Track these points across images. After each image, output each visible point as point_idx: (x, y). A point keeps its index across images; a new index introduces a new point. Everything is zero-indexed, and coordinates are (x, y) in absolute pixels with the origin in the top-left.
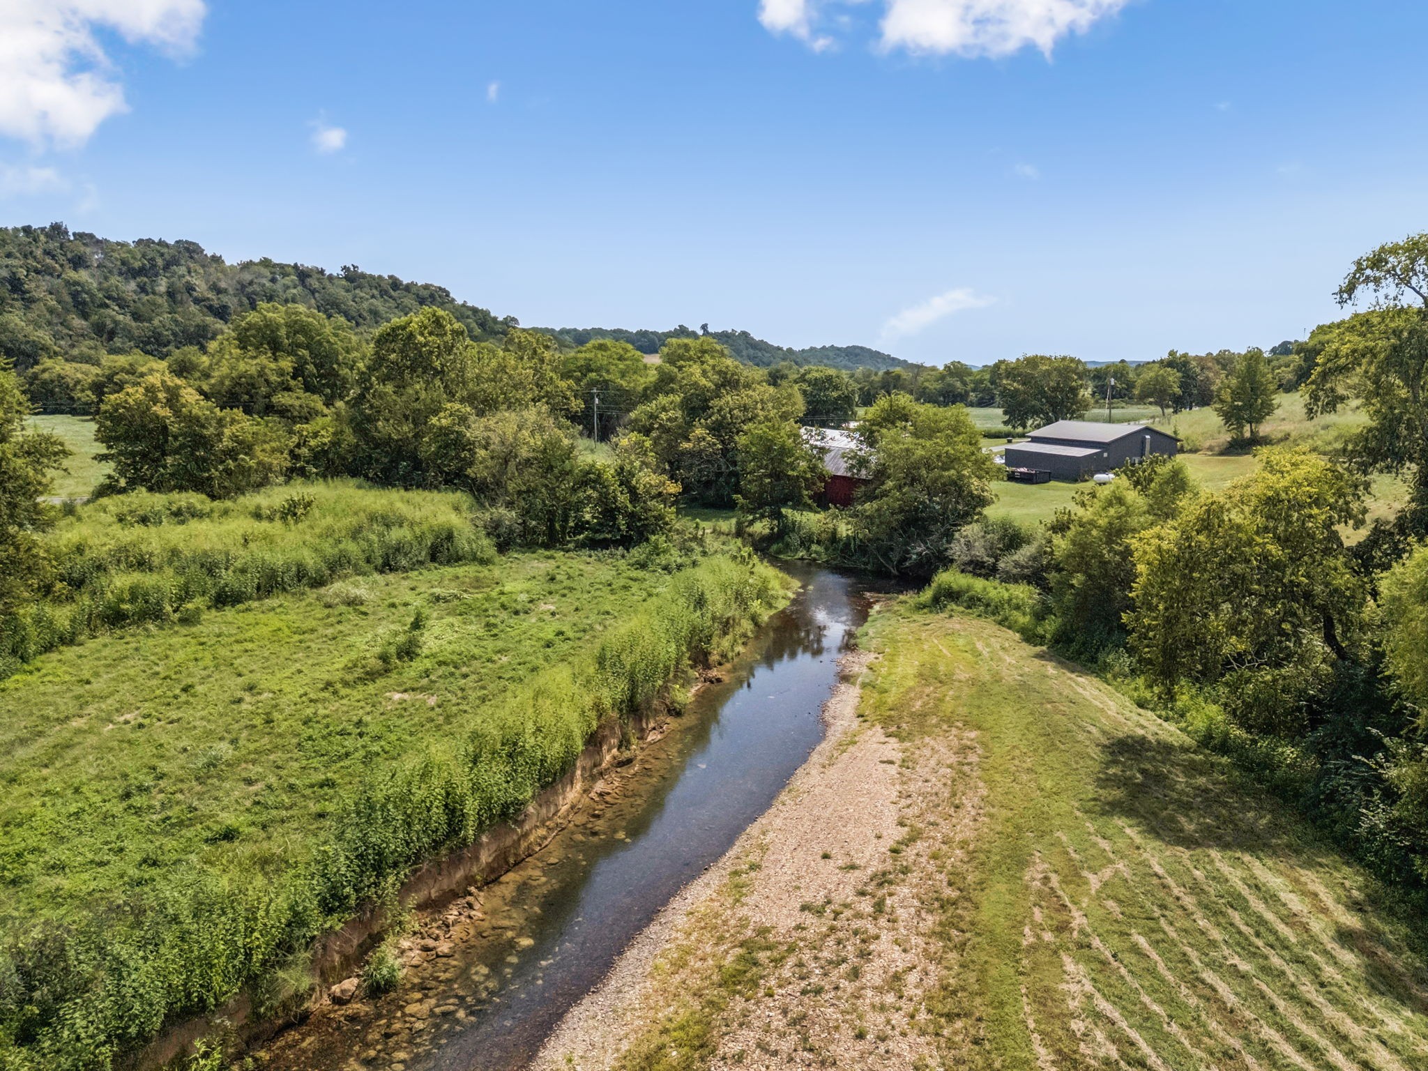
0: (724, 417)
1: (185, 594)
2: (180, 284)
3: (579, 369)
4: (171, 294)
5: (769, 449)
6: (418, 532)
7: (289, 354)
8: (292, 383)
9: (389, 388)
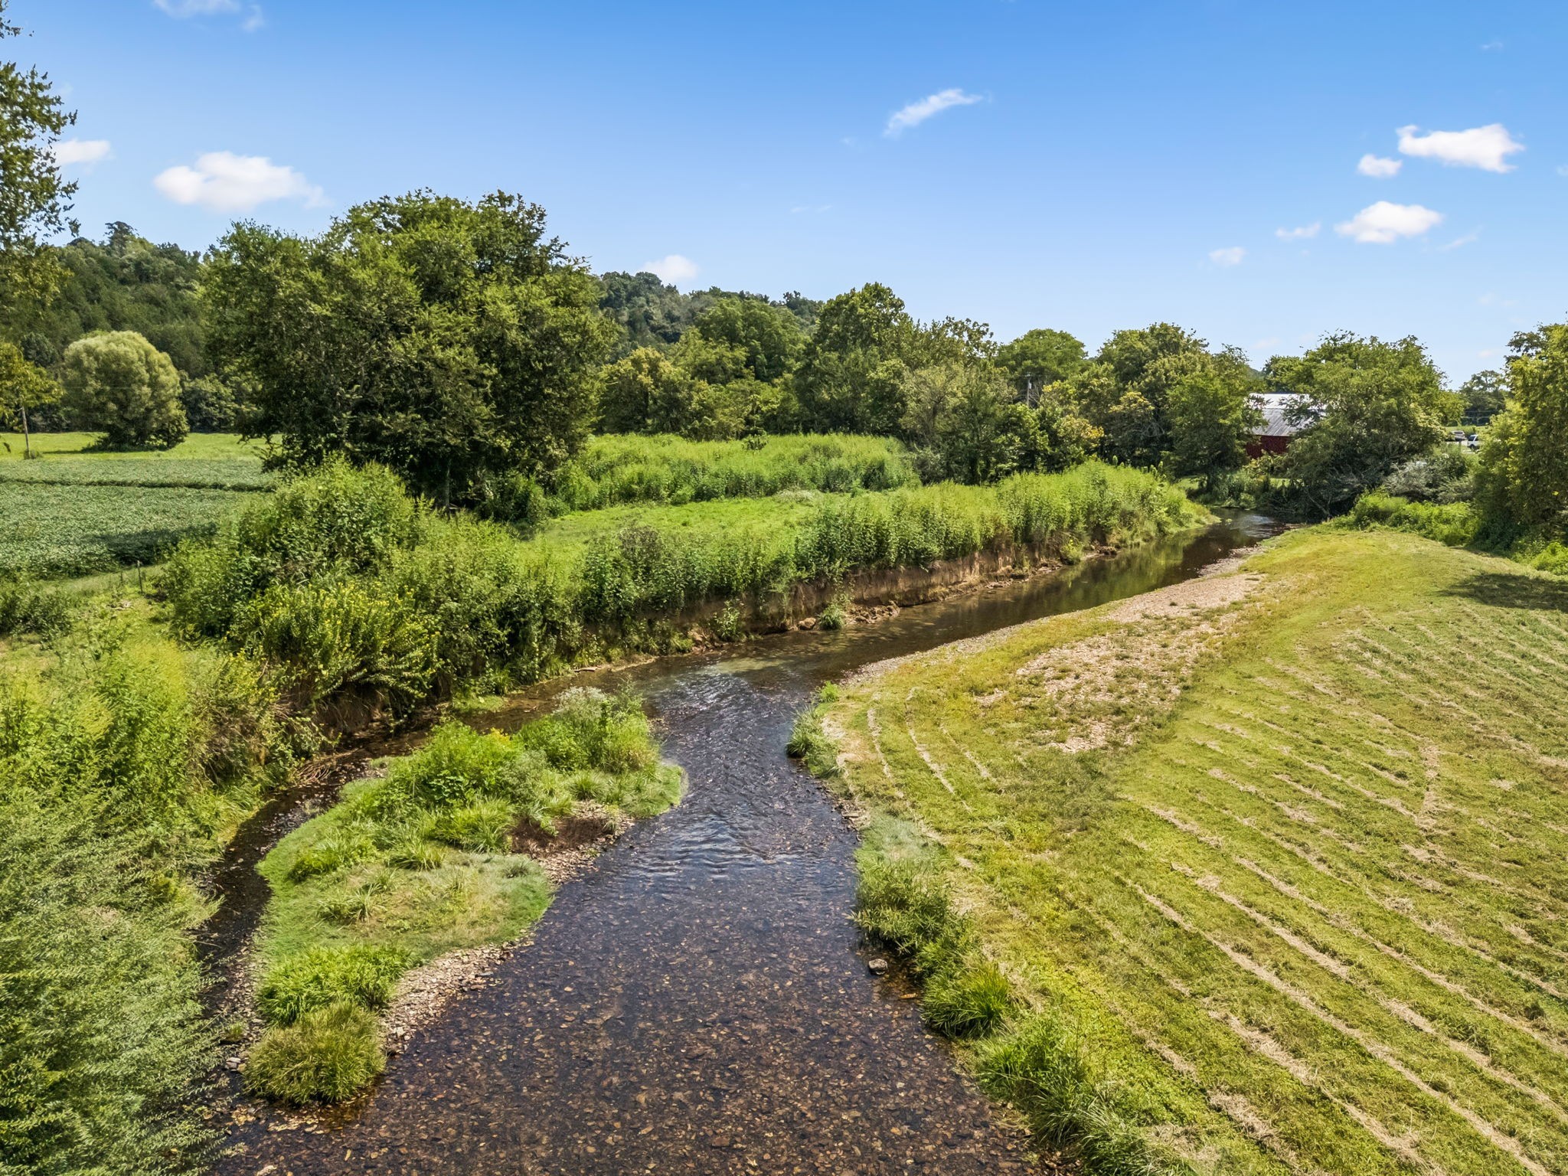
0: (1159, 379)
1: (674, 487)
2: (640, 314)
3: (1014, 358)
4: (631, 324)
5: (1202, 400)
6: (854, 463)
7: (743, 345)
8: (745, 371)
9: (834, 355)
